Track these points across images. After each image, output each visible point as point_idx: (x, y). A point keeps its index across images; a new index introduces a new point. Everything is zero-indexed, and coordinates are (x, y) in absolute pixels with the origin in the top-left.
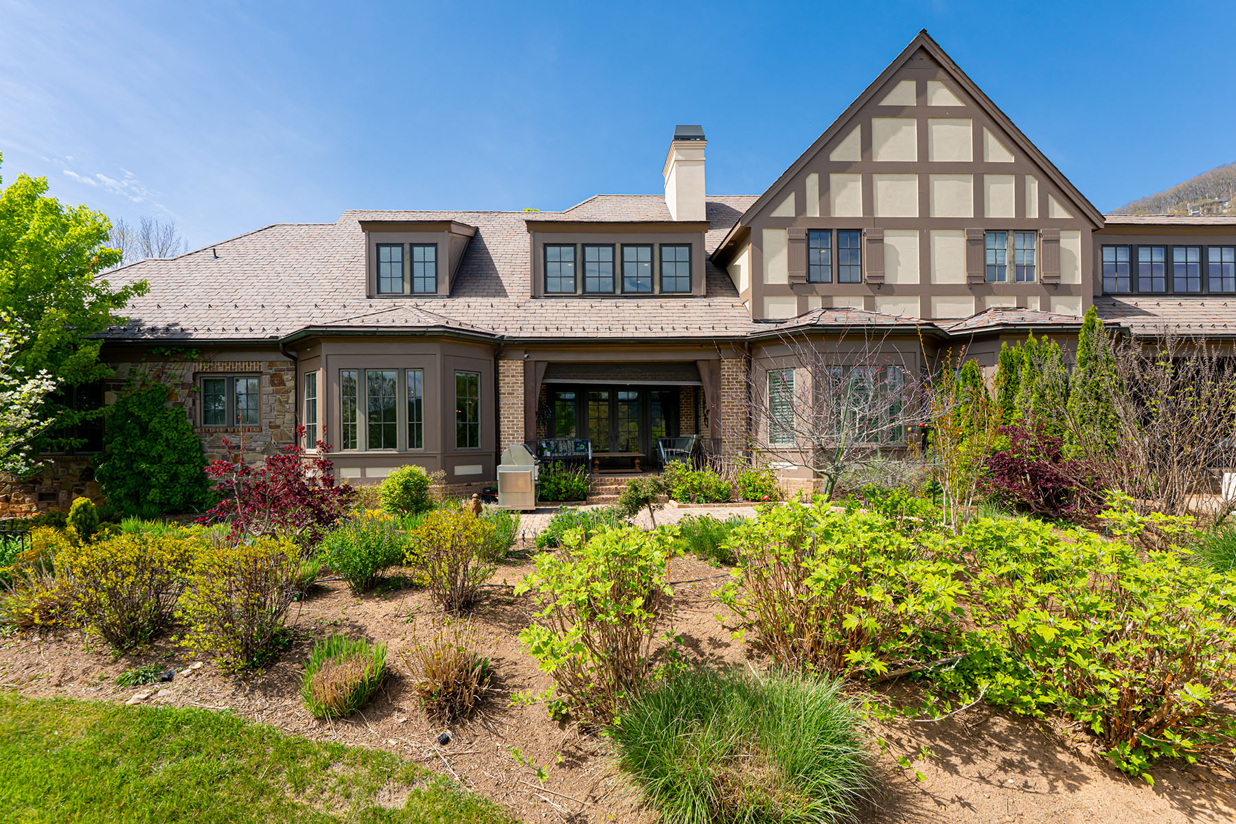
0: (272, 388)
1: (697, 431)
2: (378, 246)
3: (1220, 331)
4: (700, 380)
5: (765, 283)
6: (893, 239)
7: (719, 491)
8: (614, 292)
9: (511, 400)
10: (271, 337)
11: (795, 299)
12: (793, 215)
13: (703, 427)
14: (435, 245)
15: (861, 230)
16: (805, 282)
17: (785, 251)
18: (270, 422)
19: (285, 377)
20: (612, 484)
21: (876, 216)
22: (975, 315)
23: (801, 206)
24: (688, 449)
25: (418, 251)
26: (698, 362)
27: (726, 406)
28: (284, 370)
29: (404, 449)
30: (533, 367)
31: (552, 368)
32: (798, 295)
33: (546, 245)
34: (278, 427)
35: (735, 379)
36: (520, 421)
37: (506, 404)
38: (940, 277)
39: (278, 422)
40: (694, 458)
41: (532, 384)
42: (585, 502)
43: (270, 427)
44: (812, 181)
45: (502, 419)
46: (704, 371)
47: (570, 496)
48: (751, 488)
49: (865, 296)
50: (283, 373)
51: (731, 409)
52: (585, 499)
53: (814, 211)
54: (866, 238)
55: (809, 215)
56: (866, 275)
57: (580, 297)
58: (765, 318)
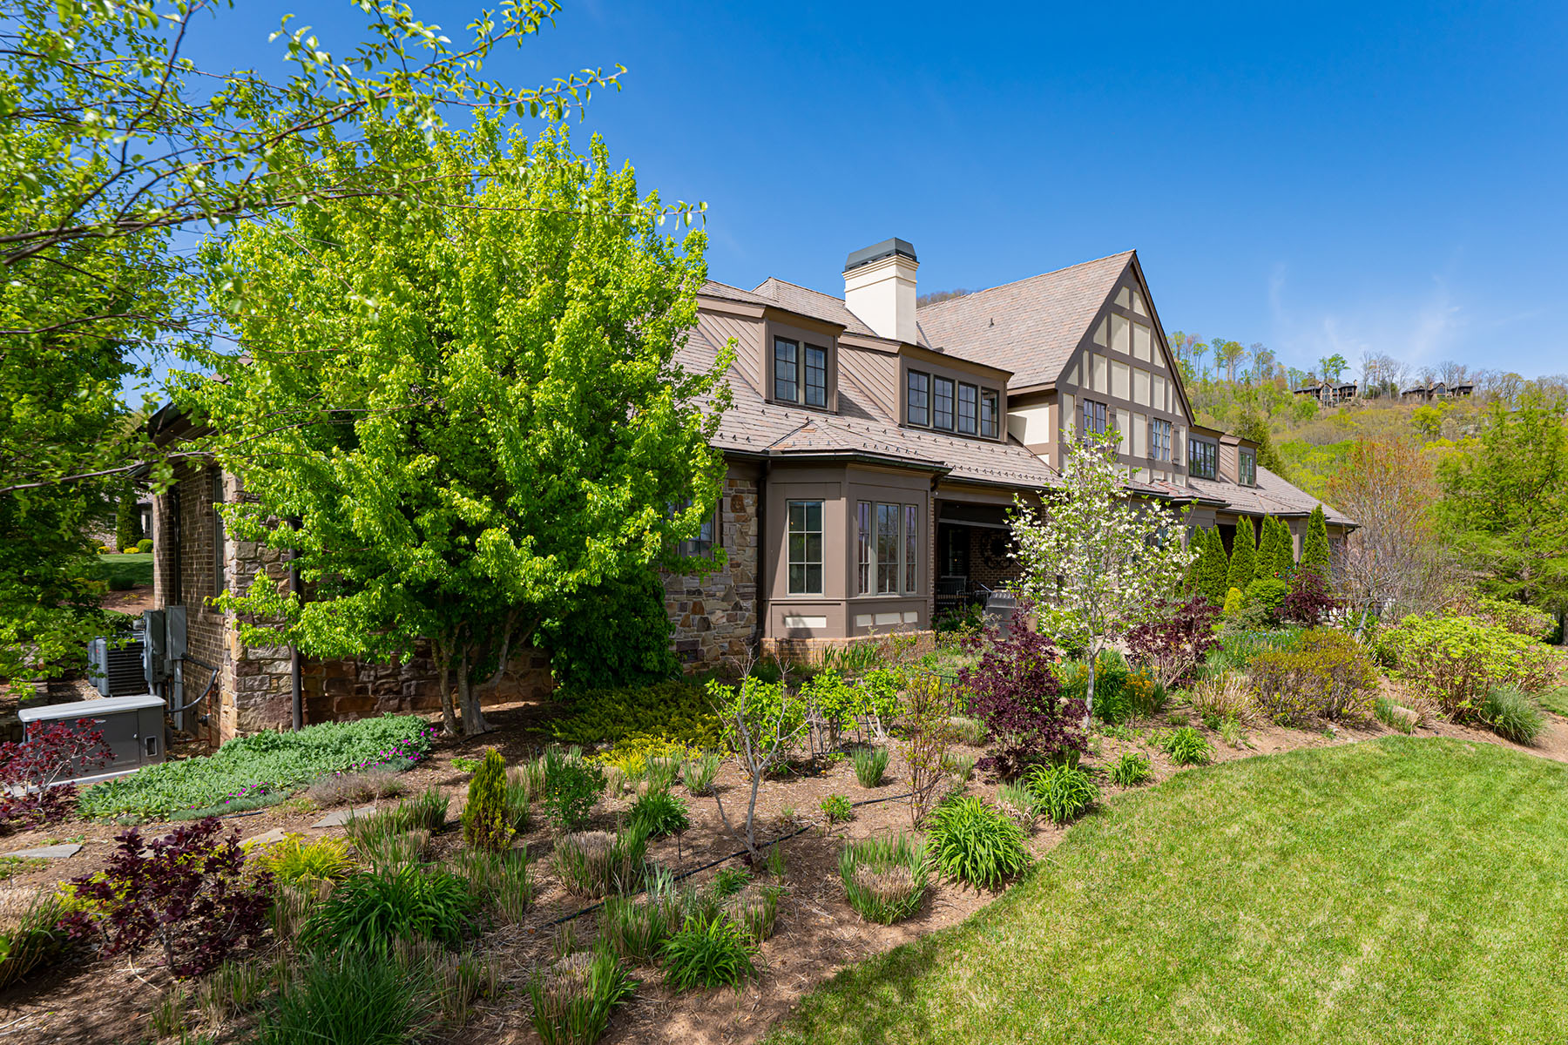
0: (733, 514)
2: (775, 339)
3: (1286, 510)
5: (1063, 441)
6: (1119, 417)
8: (953, 430)
10: (764, 451)
12: (1077, 384)
14: (824, 350)
15: (1106, 405)
17: (1073, 415)
18: (731, 559)
19: (745, 501)
21: (1112, 395)
23: (1080, 377)
28: (743, 492)
29: (904, 592)
33: (909, 371)
39: (739, 559)
43: (731, 566)
44: (1086, 355)
50: (743, 495)
53: (1086, 384)
54: (1109, 413)
55: (1084, 386)
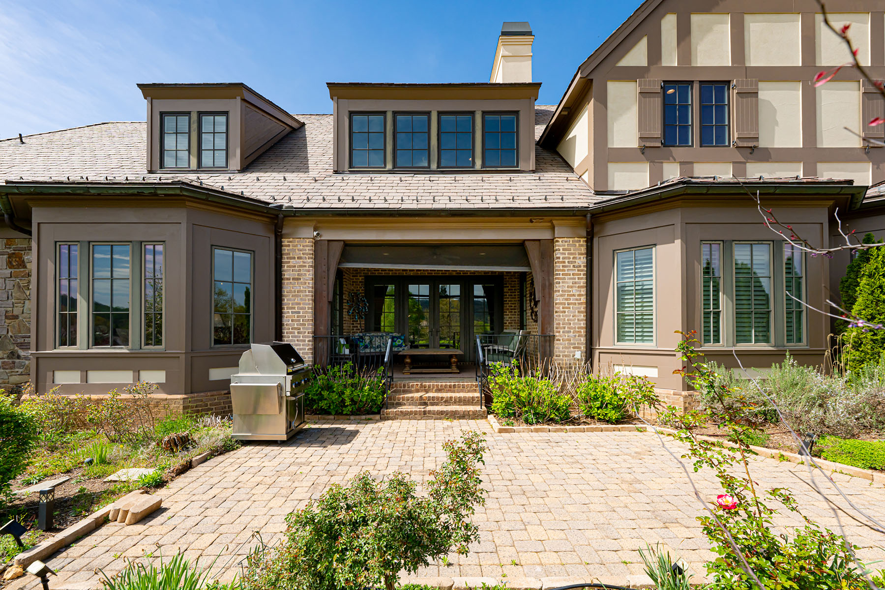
0: (9, 271)
1: (522, 326)
2: (162, 114)
4: (528, 265)
5: (610, 146)
6: (768, 93)
7: (555, 407)
8: (429, 167)
9: (297, 287)
11: (647, 167)
12: (644, 63)
13: (529, 322)
14: (225, 113)
15: (729, 82)
16: (660, 145)
17: (635, 109)
18: (6, 312)
19: (25, 258)
20: (417, 391)
21: (747, 65)
22: (872, 186)
23: (655, 53)
24: (514, 346)
25: (207, 120)
26: (526, 243)
27: (561, 295)
29: (138, 347)
30: (325, 248)
31: (349, 249)
32: (652, 161)
33: (352, 114)
34: (16, 317)
35: (572, 262)
36: (307, 312)
37: (290, 292)
38: (828, 139)
39: (16, 311)
40: (521, 361)
41: (325, 268)
42: (378, 417)
43: (6, 317)
44: (669, 23)
45: (285, 310)
46: (534, 254)
47: (359, 410)
48: (598, 404)
49: (734, 162)
50: (23, 252)
51: (567, 299)
52: (379, 413)
53: (670, 58)
54: (735, 91)
55: (664, 64)
56: (736, 136)
57: (390, 172)
58: (610, 189)
